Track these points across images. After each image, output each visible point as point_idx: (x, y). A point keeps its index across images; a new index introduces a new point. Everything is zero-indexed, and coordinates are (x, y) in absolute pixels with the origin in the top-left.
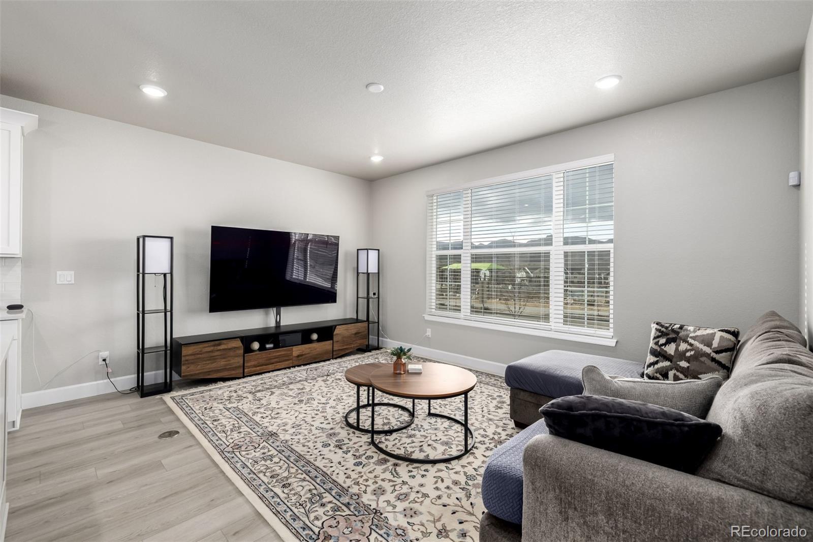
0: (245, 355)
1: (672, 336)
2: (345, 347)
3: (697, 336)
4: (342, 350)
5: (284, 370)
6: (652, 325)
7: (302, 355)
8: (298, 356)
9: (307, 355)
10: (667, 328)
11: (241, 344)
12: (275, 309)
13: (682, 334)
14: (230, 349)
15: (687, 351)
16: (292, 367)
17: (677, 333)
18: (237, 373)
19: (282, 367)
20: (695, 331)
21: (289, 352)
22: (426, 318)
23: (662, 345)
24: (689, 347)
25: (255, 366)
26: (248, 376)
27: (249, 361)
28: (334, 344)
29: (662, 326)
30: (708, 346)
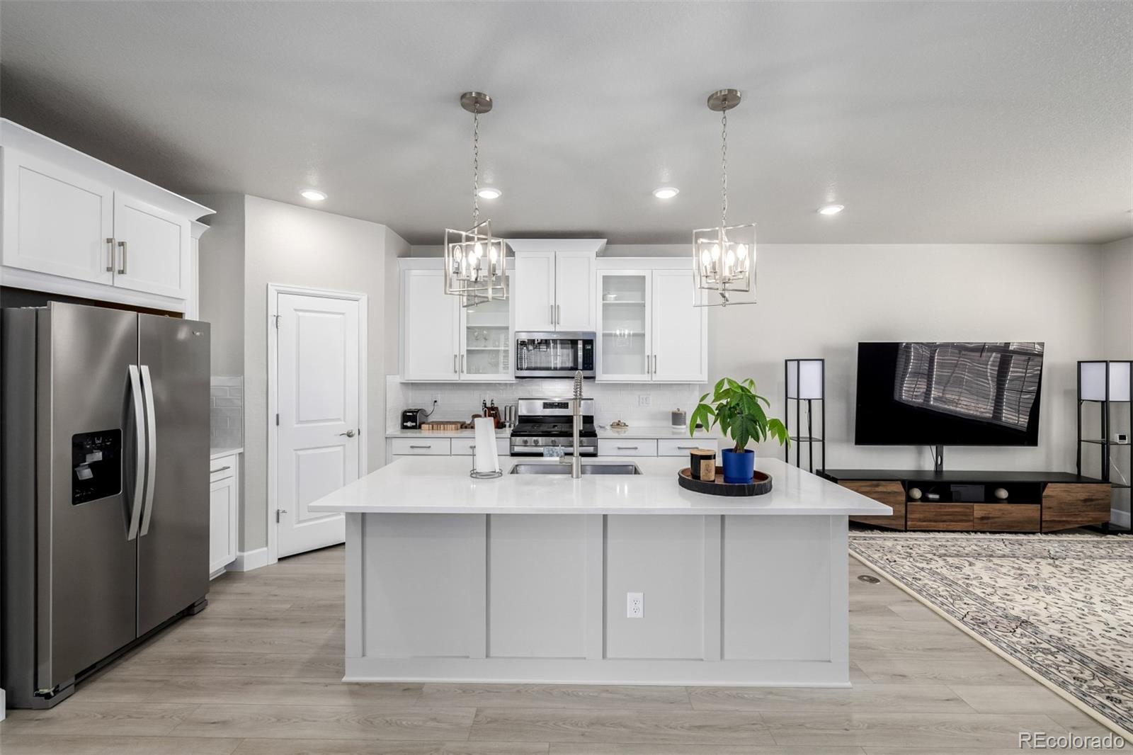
0: (909, 503)
2: (1064, 519)
4: (1059, 522)
5: (960, 534)
7: (988, 518)
8: (982, 518)
9: (996, 520)
11: (903, 490)
12: (934, 448)
14: (889, 493)
16: (972, 532)
18: (897, 525)
19: (957, 530)
21: (968, 510)
25: (920, 520)
26: (911, 531)
27: (913, 512)
28: (1043, 510)
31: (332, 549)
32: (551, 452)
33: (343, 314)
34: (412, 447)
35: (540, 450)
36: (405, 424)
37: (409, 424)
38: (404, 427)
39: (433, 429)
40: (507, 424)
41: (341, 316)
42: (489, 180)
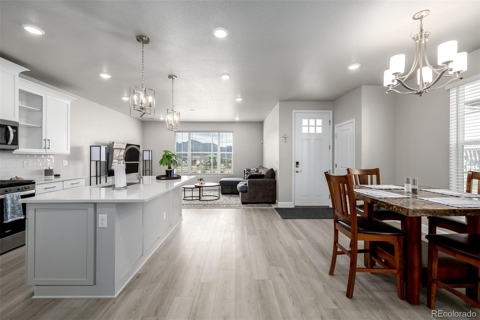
3: (253, 170)
17: (250, 170)
29: (247, 168)
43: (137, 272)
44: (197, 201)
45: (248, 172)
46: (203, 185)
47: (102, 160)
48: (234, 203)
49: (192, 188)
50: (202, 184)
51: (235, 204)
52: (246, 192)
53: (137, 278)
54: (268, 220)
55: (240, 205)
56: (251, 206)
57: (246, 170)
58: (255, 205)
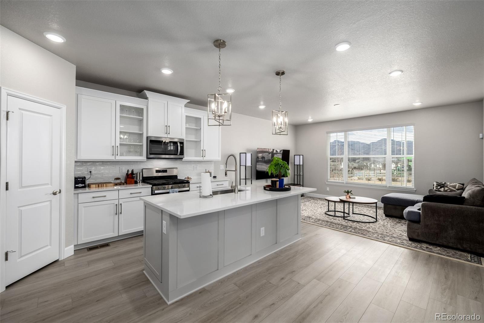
1: (442, 186)
3: (451, 186)
6: (434, 183)
10: (440, 183)
13: (445, 185)
15: (448, 190)
17: (444, 185)
20: (450, 184)
22: (326, 183)
23: (439, 188)
24: (448, 189)
29: (438, 183)
30: (454, 188)
31: (43, 270)
32: (173, 191)
33: (51, 116)
34: (93, 197)
35: (168, 191)
36: (76, 185)
37: (80, 185)
38: (76, 188)
39: (98, 187)
40: (138, 181)
41: (49, 117)
42: (167, 64)
43: (205, 287)
44: (340, 218)
45: (439, 187)
46: (351, 200)
47: (247, 165)
48: (394, 235)
49: (335, 202)
50: (350, 198)
51: (394, 237)
52: (418, 222)
53: (200, 293)
54: (445, 289)
55: (404, 241)
56: (427, 248)
57: (435, 184)
58: (439, 248)
